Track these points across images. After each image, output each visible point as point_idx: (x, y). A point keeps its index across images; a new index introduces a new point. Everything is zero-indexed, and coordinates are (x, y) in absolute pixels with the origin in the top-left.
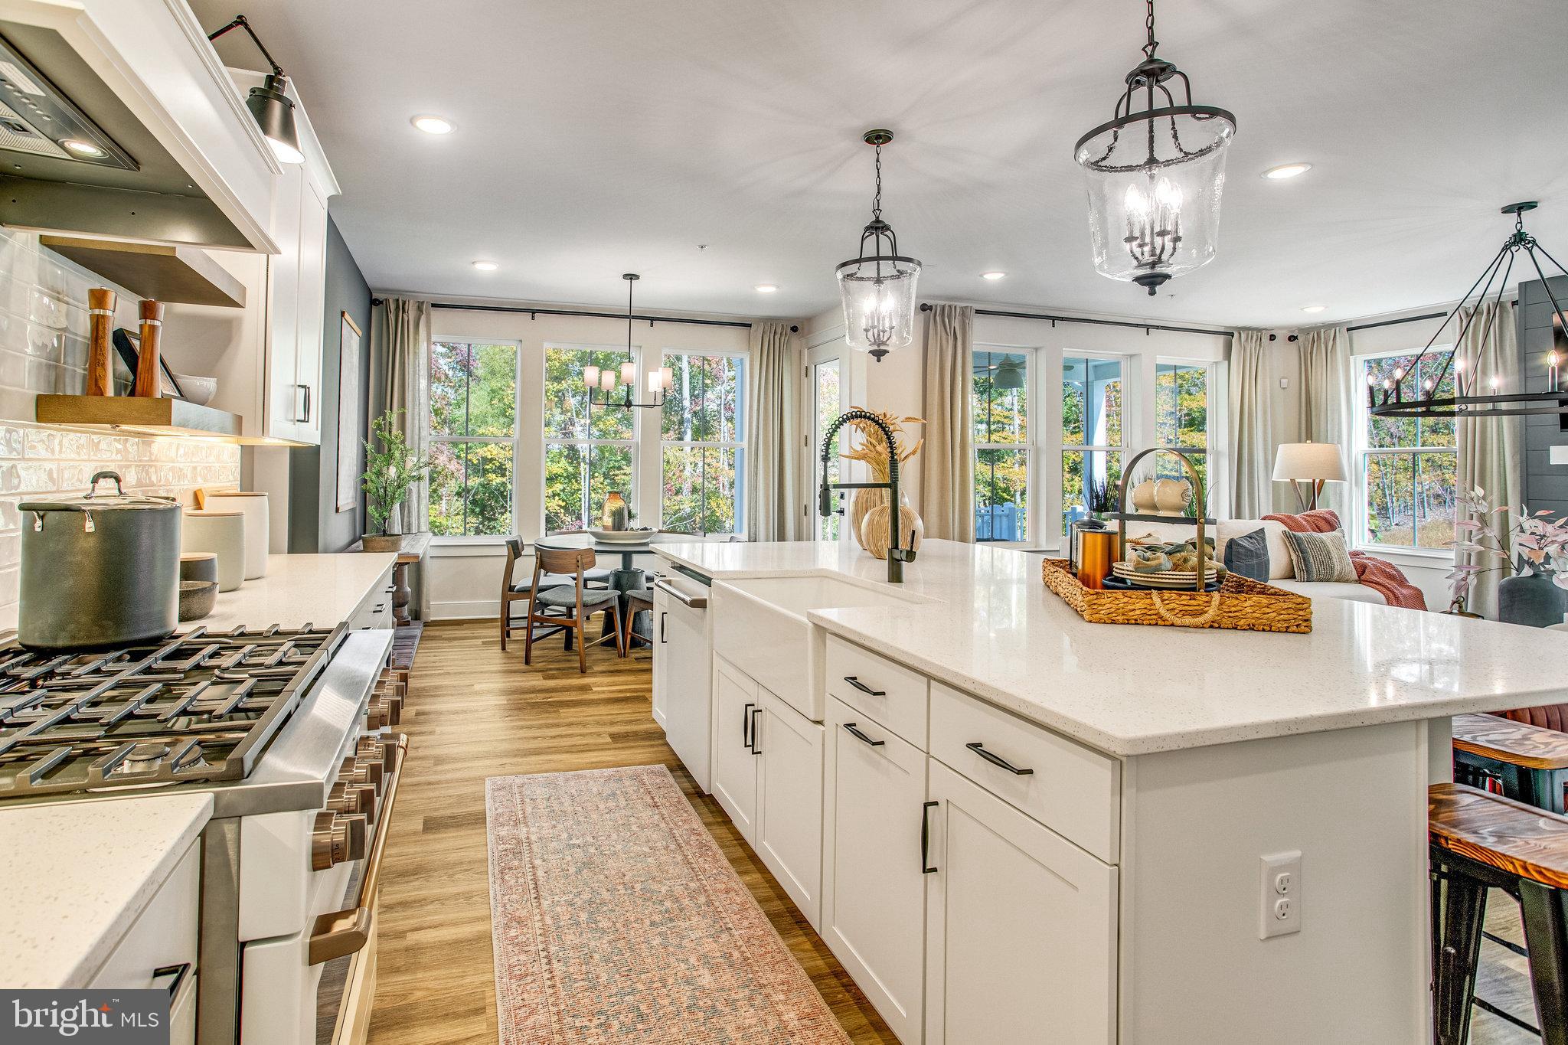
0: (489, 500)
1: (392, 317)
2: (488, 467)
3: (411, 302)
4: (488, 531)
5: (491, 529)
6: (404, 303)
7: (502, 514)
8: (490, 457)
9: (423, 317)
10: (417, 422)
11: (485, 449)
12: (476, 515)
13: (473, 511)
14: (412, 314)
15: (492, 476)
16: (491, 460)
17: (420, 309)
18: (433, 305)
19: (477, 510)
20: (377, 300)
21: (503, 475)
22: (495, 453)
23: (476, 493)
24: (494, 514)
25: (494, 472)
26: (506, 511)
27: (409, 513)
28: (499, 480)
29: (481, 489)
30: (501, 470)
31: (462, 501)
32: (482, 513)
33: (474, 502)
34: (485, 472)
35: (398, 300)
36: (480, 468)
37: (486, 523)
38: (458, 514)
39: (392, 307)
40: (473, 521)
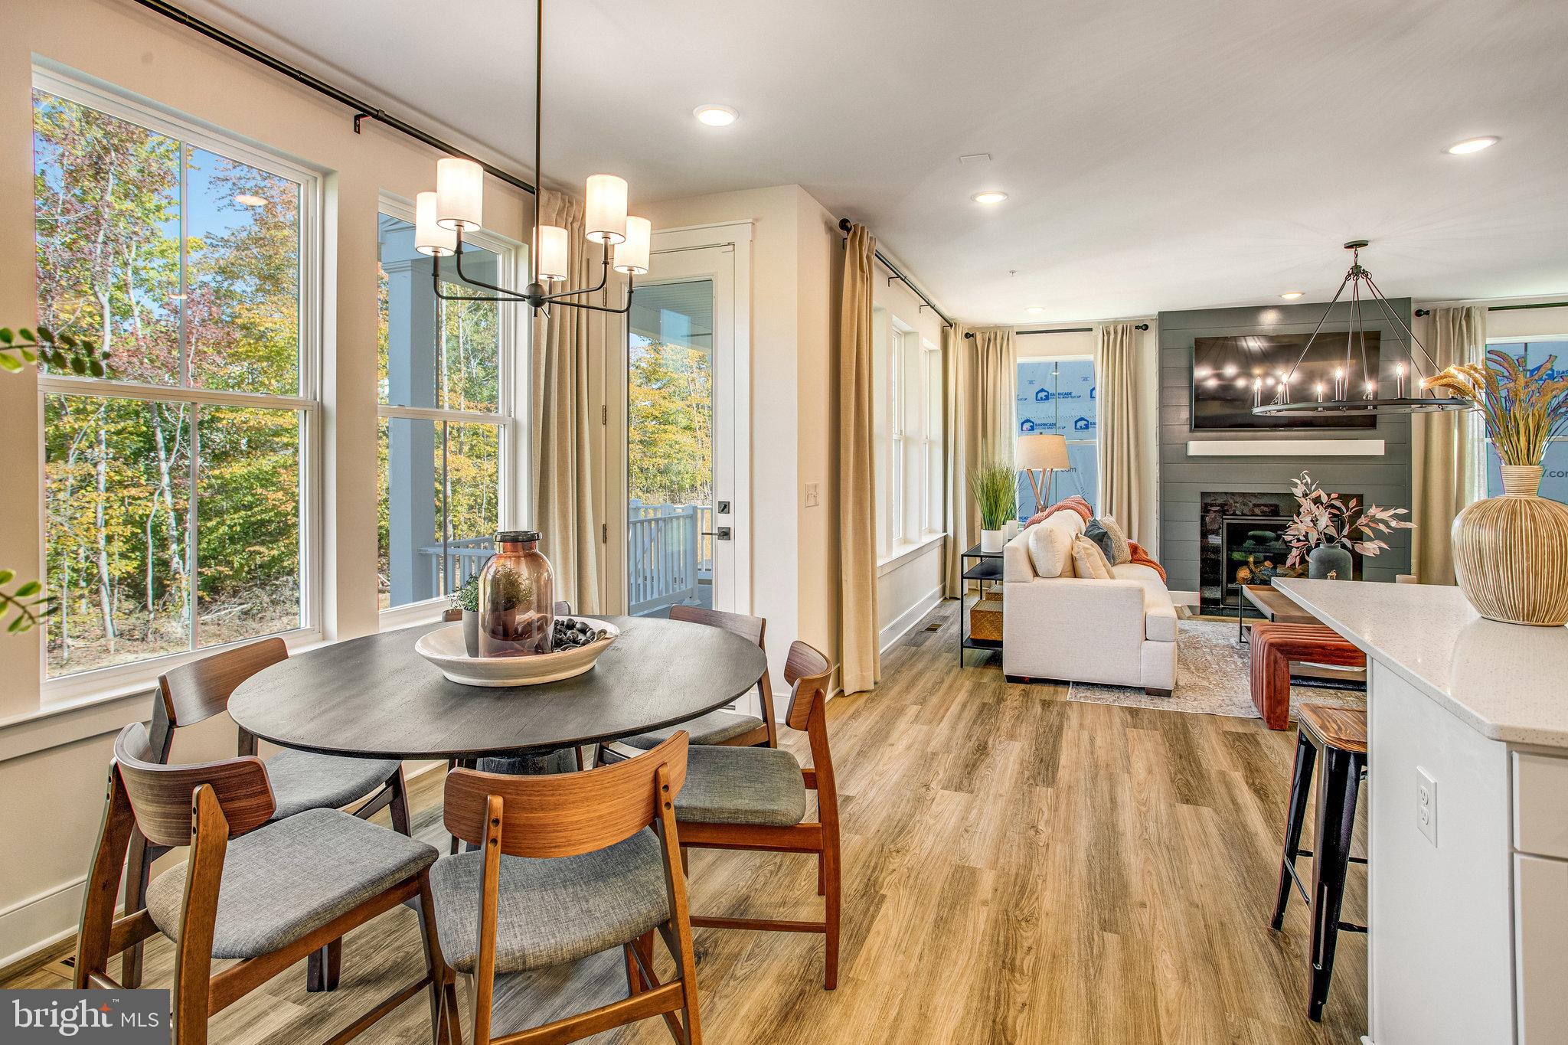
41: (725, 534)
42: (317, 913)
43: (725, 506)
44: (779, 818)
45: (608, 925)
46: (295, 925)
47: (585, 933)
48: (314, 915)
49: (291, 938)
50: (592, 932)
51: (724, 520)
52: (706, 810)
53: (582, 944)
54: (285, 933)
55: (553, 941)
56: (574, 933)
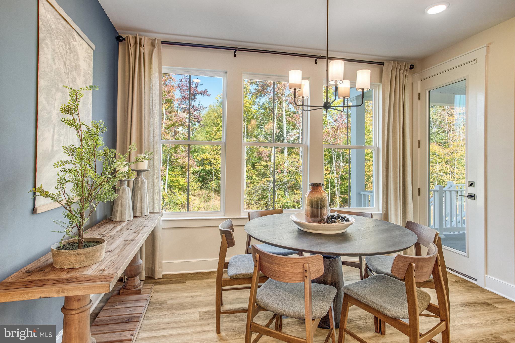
0: (205, 176)
1: (132, 49)
2: (205, 162)
3: (146, 38)
4: (205, 188)
5: (207, 187)
6: (140, 40)
7: (211, 181)
8: (206, 158)
9: (156, 50)
10: (152, 129)
11: (204, 155)
12: (201, 182)
13: (199, 180)
14: (147, 48)
15: (207, 166)
16: (206, 160)
17: (153, 45)
18: (163, 43)
19: (201, 179)
20: (121, 37)
21: (211, 166)
22: (208, 157)
23: (200, 173)
24: (208, 181)
25: (207, 164)
26: (212, 180)
27: (141, 199)
28: (210, 168)
29: (202, 171)
30: (210, 164)
31: (195, 176)
32: (203, 181)
33: (200, 176)
34: (204, 164)
35: (136, 38)
36: (202, 163)
37: (204, 185)
38: (193, 181)
39: (132, 41)
40: (200, 184)
41: (472, 197)
42: (244, 274)
43: (472, 184)
44: (386, 311)
45: (293, 310)
46: (238, 274)
47: (286, 309)
48: (243, 274)
49: (236, 277)
50: (287, 309)
51: (471, 190)
52: (359, 295)
53: (283, 311)
54: (236, 275)
55: (276, 306)
56: (283, 307)
